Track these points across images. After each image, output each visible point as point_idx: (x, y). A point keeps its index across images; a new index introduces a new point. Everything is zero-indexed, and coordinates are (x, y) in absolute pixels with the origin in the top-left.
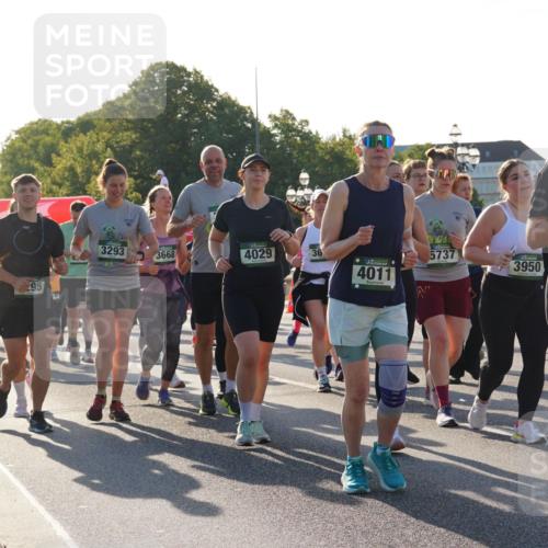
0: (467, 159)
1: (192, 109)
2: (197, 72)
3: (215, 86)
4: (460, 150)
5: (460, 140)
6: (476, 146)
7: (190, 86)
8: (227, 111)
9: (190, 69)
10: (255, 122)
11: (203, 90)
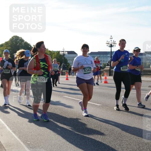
0: (65, 54)
1: (20, 44)
2: (21, 38)
3: (24, 40)
4: (64, 52)
5: (64, 50)
6: (67, 51)
7: (20, 40)
8: (26, 44)
9: (20, 37)
10: (31, 46)
11: (22, 40)
